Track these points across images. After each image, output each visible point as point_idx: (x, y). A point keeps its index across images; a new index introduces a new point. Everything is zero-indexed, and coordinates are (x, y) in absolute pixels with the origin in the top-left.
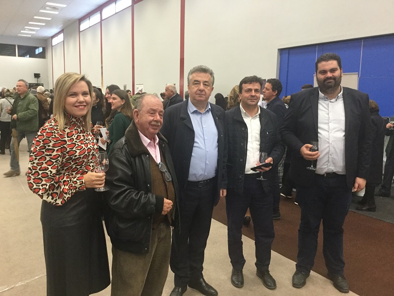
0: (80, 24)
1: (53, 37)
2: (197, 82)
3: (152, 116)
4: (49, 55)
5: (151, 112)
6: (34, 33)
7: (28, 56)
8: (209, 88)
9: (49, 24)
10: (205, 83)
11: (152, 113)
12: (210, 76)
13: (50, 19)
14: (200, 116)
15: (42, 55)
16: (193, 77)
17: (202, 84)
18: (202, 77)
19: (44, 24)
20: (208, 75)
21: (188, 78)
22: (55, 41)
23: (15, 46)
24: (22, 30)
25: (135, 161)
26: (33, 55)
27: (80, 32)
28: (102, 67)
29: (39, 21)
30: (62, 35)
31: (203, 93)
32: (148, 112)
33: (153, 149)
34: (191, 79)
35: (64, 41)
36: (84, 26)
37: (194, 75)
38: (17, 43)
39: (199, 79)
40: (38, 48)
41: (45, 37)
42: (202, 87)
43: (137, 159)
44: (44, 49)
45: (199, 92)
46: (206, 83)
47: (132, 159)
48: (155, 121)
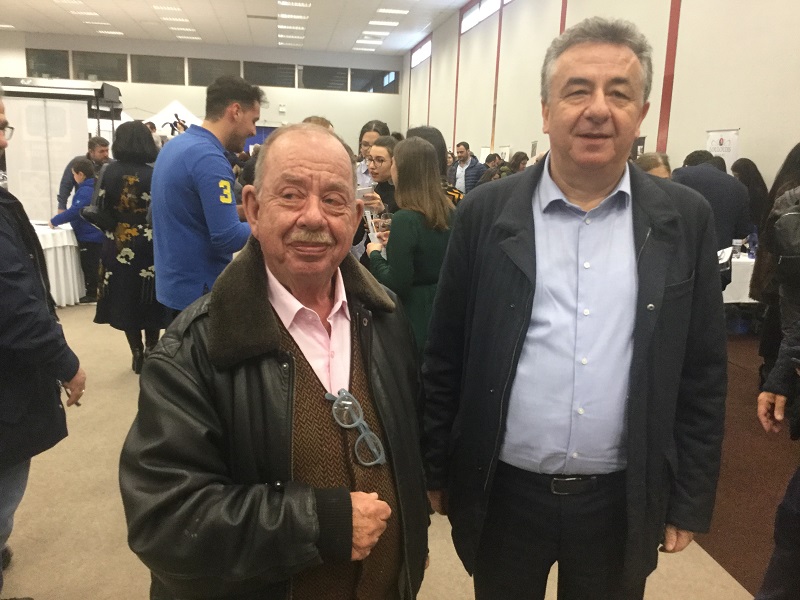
0: (461, 19)
1: (413, 50)
2: (580, 87)
3: (290, 208)
4: (404, 87)
5: (286, 191)
6: (379, 43)
7: (372, 90)
8: (631, 107)
9: (406, 24)
10: (618, 89)
11: (288, 196)
12: (634, 58)
13: (406, 12)
14: (575, 223)
15: (394, 88)
16: (565, 68)
17: (600, 93)
18: (602, 63)
19: (396, 24)
20: (625, 53)
21: (544, 76)
22: (417, 58)
23: (346, 70)
24: (359, 38)
25: (232, 382)
26: (379, 88)
27: (460, 34)
28: (495, 106)
29: (388, 17)
30: (429, 44)
31: (607, 128)
32: (279, 193)
33: (321, 337)
34: (556, 77)
35: (431, 57)
36: (469, 21)
37: (568, 57)
38: (350, 65)
39: (588, 71)
40: (388, 73)
41: (399, 51)
42: (600, 103)
43: (241, 379)
44: (397, 75)
45: (585, 127)
46: (620, 88)
47: (220, 379)
48: (303, 226)
